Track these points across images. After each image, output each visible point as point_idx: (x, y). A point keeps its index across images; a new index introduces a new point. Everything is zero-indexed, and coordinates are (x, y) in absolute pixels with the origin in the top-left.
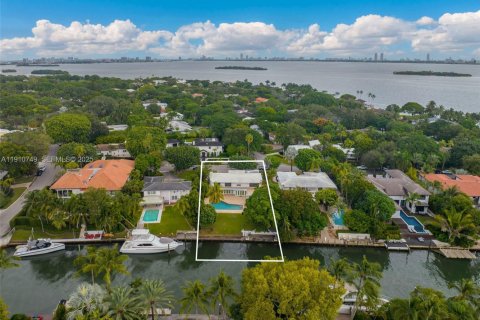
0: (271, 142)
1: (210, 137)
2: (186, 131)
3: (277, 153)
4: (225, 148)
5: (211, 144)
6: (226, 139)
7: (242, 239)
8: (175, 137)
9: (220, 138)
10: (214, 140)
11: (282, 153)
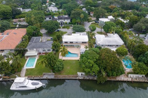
0: (91, 16)
1: (65, 14)
2: (55, 11)
3: (94, 22)
4: (71, 20)
5: (65, 18)
6: (72, 16)
7: (78, 78)
8: (50, 15)
9: (69, 15)
10: (66, 16)
11: (96, 22)
